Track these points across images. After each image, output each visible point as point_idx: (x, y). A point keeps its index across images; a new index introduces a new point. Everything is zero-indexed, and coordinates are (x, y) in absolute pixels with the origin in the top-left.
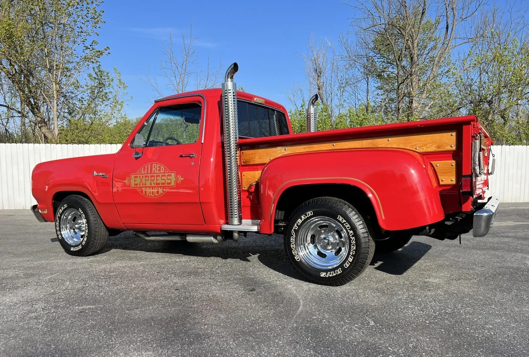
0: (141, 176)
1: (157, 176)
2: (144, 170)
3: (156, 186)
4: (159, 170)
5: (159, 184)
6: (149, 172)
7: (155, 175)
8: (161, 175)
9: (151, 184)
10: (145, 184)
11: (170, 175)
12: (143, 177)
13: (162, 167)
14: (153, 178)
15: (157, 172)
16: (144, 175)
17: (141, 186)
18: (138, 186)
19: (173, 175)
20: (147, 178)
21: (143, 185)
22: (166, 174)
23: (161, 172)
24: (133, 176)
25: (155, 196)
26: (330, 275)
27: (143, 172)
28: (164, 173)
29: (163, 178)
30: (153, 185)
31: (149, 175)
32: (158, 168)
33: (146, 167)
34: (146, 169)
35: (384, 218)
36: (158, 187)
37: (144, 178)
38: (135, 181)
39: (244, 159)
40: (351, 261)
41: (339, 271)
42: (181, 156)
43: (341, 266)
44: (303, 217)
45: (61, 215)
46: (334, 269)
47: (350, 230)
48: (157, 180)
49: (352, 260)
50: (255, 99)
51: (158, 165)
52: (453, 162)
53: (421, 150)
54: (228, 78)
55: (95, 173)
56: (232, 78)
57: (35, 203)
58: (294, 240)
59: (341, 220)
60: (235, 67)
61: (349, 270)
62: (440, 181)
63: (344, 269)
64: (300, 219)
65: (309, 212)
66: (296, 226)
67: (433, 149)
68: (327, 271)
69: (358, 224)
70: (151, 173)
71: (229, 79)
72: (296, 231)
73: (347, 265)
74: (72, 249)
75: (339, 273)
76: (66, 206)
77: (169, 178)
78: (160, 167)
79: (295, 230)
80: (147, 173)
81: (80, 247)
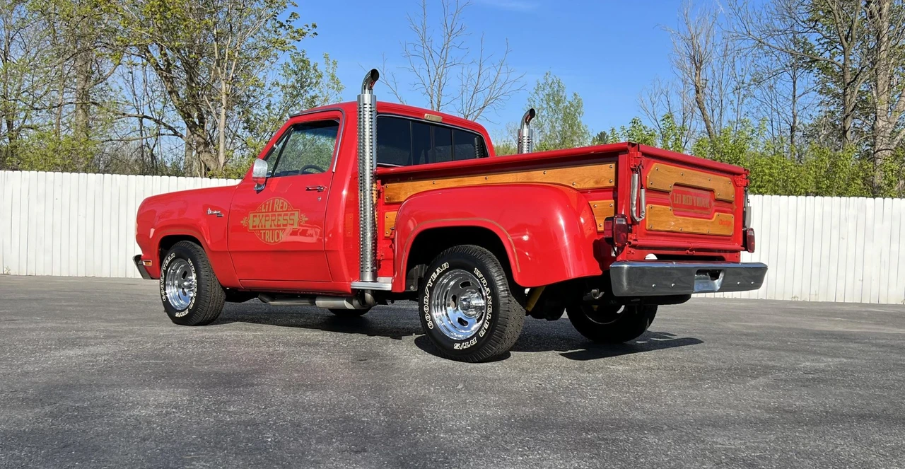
0: (261, 214)
1: (279, 215)
2: (265, 208)
3: (276, 228)
4: (282, 207)
5: (279, 226)
6: (270, 210)
7: (276, 214)
8: (283, 213)
9: (271, 226)
10: (265, 226)
11: (293, 214)
12: (263, 216)
13: (285, 203)
14: (274, 218)
15: (280, 210)
16: (264, 214)
17: (260, 228)
18: (257, 228)
19: (297, 213)
20: (267, 218)
21: (262, 226)
22: (289, 213)
23: (284, 209)
24: (252, 215)
25: (275, 242)
26: (465, 347)
27: (263, 210)
28: (287, 211)
29: (285, 218)
30: (273, 227)
31: (270, 214)
32: (281, 205)
33: (267, 203)
34: (267, 206)
35: (519, 271)
36: (279, 229)
37: (264, 218)
38: (254, 221)
39: (388, 195)
40: (486, 328)
41: (474, 342)
42: (308, 189)
43: (476, 334)
44: (438, 270)
45: (167, 267)
46: (468, 340)
47: (487, 287)
48: (278, 220)
49: (487, 326)
50: (426, 115)
51: (281, 201)
52: (612, 202)
53: (577, 186)
54: (365, 89)
55: (210, 212)
56: (370, 88)
57: (139, 252)
58: (427, 301)
59: (477, 274)
60: (374, 75)
61: (484, 339)
62: (598, 226)
63: (479, 338)
64: (434, 273)
65: (445, 264)
66: (430, 282)
67: (590, 184)
68: (461, 342)
69: (498, 278)
70: (272, 211)
71: (367, 90)
72: (431, 289)
73: (482, 333)
74: (177, 315)
75: (474, 343)
76: (173, 255)
77: (292, 217)
78: (283, 203)
79: (429, 287)
80: (268, 212)
81: (187, 312)
